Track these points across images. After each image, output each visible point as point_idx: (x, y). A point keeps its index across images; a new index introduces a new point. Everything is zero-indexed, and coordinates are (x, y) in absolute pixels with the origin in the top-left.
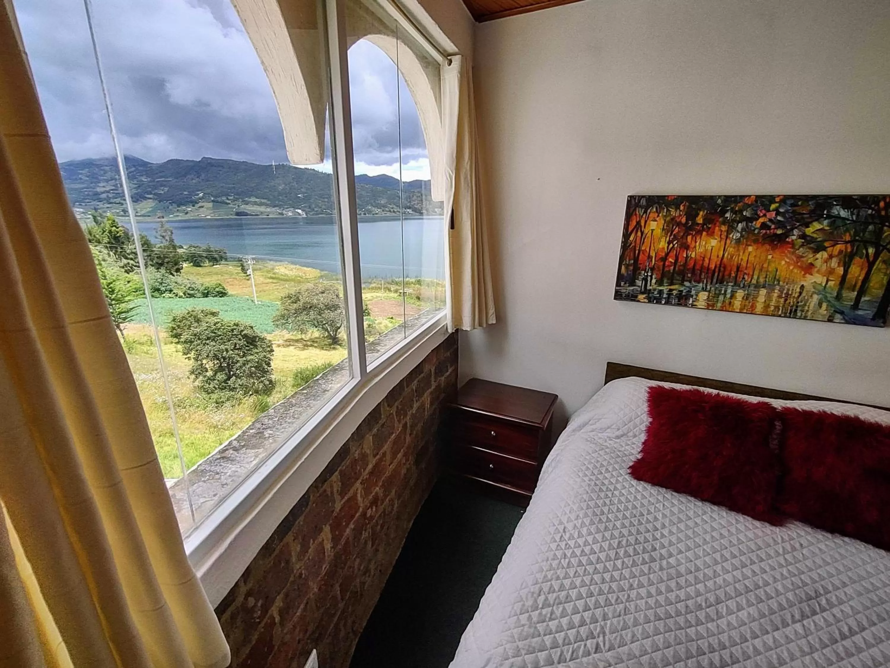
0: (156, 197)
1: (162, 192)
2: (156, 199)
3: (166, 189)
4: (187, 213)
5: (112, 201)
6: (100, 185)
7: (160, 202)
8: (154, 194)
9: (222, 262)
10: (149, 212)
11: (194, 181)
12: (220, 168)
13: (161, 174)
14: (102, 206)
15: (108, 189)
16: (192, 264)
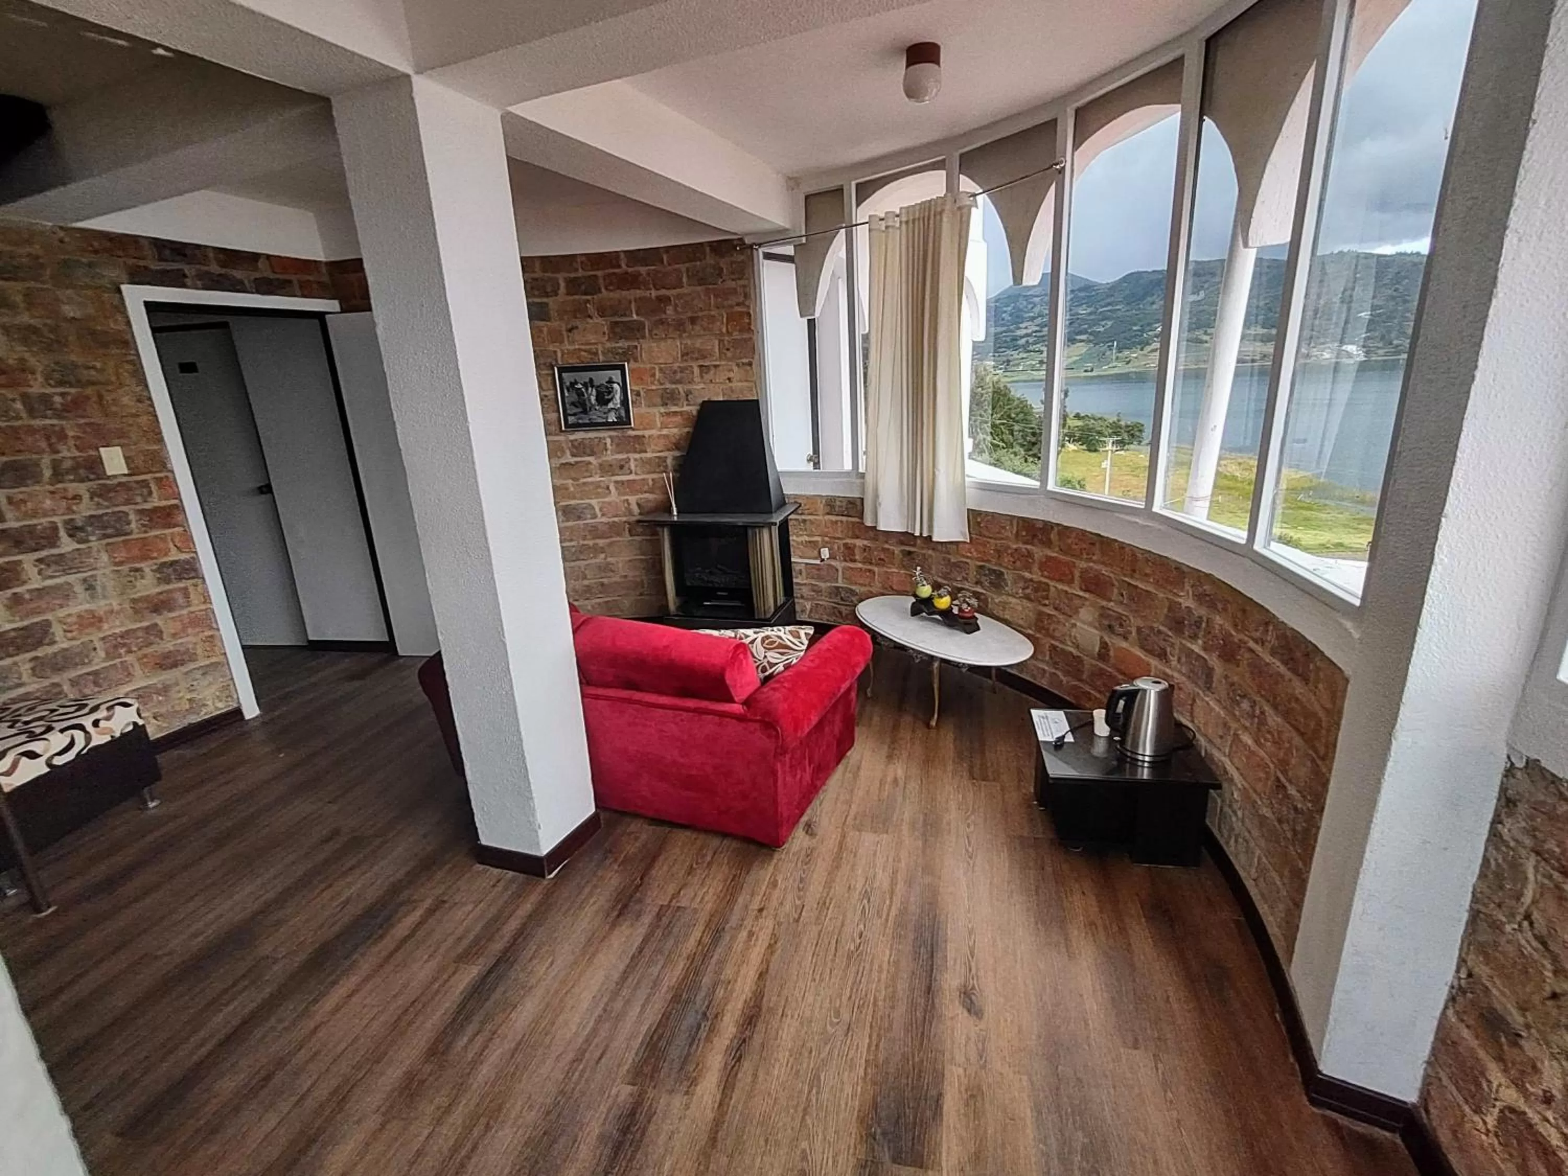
0: (1092, 338)
1: (1102, 329)
2: (1090, 341)
3: (1110, 323)
4: (1128, 363)
5: (1031, 348)
6: (1022, 326)
7: (1095, 344)
8: (1091, 334)
9: (1132, 446)
10: (1075, 362)
11: (1154, 307)
12: (1208, 277)
13: (1109, 300)
14: (1016, 356)
15: (1029, 331)
16: (1084, 447)
